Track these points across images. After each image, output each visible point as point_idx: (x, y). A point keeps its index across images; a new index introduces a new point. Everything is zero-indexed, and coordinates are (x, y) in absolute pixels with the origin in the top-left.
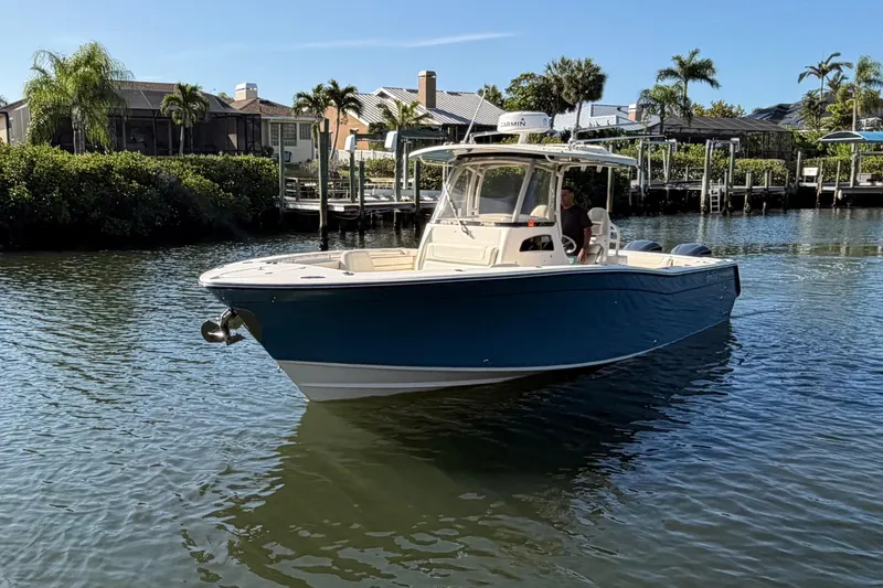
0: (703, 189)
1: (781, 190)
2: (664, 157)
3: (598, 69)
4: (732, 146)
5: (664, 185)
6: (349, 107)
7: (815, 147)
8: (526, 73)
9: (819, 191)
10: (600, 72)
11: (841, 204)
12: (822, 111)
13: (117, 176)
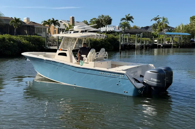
0: (136, 44)
1: (150, 44)
2: (127, 37)
3: (110, 18)
4: (141, 35)
5: (128, 44)
6: (56, 25)
7: (155, 35)
8: (94, 18)
9: (158, 45)
10: (111, 18)
11: (162, 47)
12: (156, 28)
13: (7, 40)
